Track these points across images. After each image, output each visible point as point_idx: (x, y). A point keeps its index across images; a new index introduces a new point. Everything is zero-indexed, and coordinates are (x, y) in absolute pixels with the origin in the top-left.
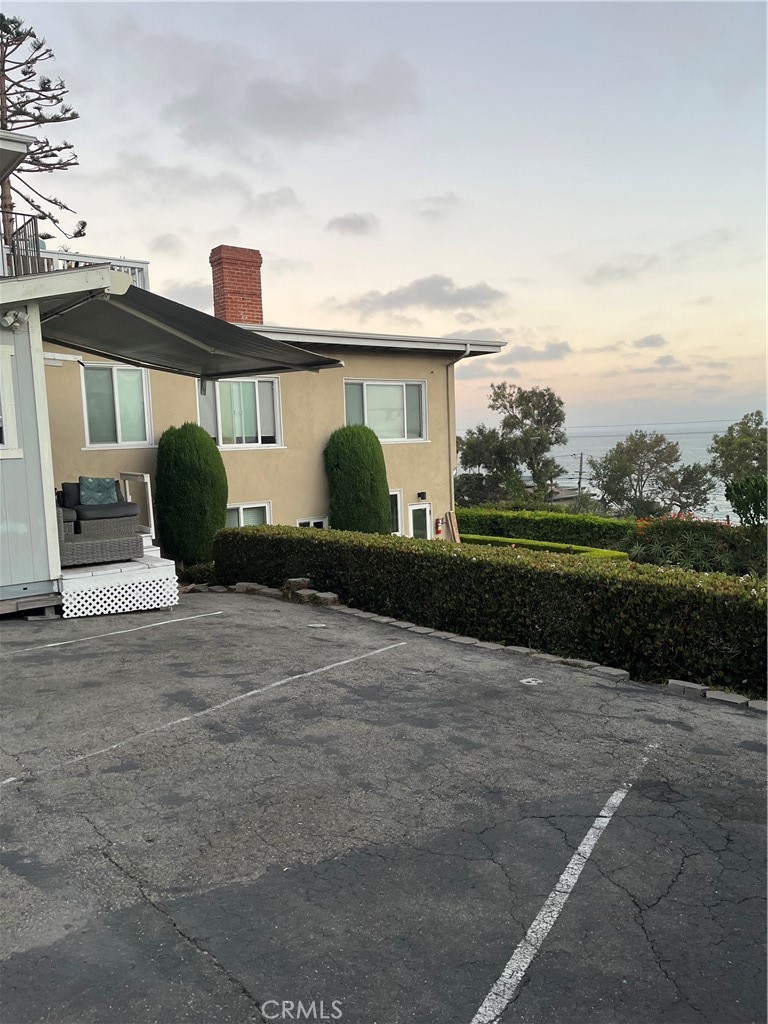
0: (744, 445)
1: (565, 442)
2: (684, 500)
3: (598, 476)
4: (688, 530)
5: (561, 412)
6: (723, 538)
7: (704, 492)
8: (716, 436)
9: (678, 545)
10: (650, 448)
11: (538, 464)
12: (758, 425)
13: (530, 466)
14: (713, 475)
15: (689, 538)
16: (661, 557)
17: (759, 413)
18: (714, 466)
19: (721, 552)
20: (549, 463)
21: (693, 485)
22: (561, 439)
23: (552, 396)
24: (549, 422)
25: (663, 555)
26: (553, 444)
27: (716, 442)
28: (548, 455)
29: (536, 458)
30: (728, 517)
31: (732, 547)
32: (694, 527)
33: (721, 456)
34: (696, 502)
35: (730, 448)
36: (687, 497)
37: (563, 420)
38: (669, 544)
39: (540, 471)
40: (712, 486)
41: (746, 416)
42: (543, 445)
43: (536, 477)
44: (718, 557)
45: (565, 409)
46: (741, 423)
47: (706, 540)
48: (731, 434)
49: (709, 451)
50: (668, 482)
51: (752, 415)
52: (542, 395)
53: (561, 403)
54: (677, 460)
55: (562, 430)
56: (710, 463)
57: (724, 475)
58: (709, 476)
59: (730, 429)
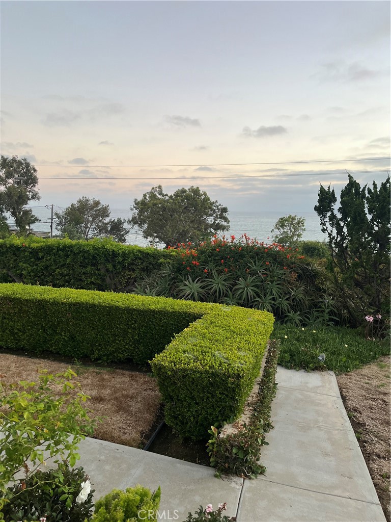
1: (38, 199)
3: (60, 224)
5: (35, 177)
7: (123, 235)
8: (136, 200)
10: (92, 208)
11: (20, 213)
13: (14, 214)
20: (27, 213)
21: (117, 231)
22: (35, 196)
23: (28, 165)
24: (26, 183)
26: (30, 199)
27: (136, 204)
28: (26, 207)
29: (18, 208)
37: (36, 182)
39: (21, 218)
40: (128, 232)
41: (153, 188)
42: (23, 199)
43: (19, 222)
45: (38, 175)
46: (150, 193)
48: (145, 199)
49: (132, 210)
50: (102, 229)
51: (156, 188)
52: (20, 163)
53: (35, 171)
54: (107, 216)
55: (36, 189)
59: (145, 196)
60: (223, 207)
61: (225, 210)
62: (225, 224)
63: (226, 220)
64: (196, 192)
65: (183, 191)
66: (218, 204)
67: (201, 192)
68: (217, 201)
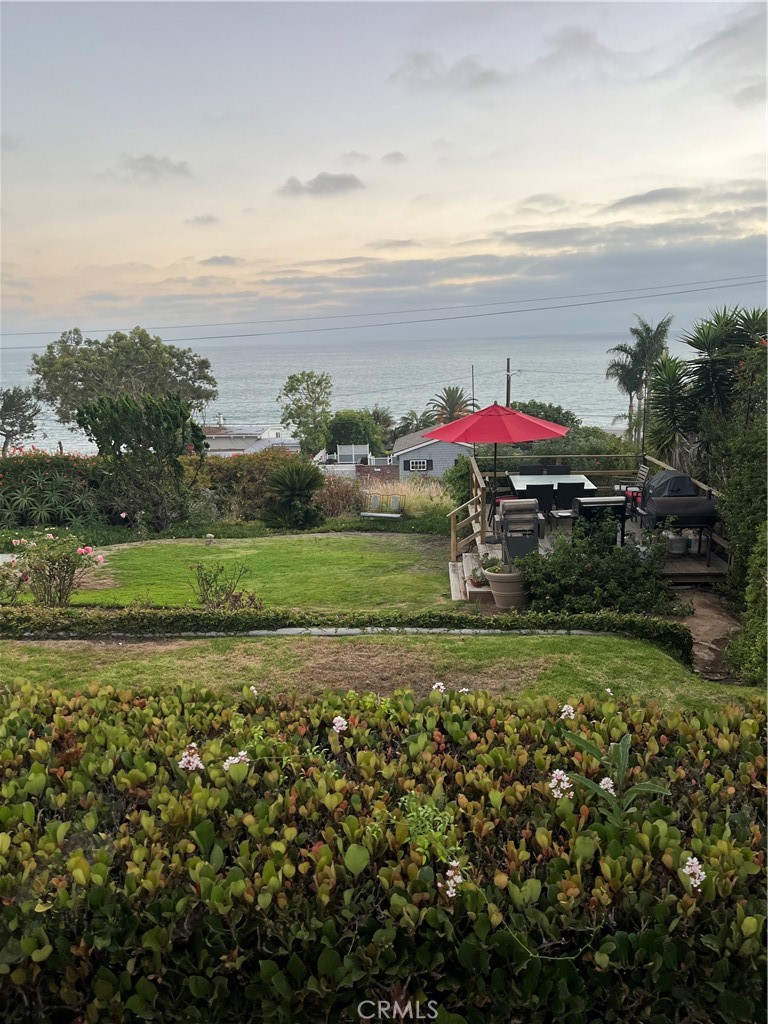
0: (66, 365)
2: (9, 428)
4: (35, 469)
6: (80, 474)
7: (30, 418)
8: (35, 356)
9: (26, 490)
12: (78, 343)
14: (39, 398)
15: (39, 479)
16: (5, 507)
17: (76, 331)
18: (38, 389)
19: (81, 492)
21: (17, 411)
25: (8, 504)
27: (37, 363)
30: (60, 443)
31: (93, 484)
32: (42, 464)
33: (44, 378)
34: (23, 430)
35: (53, 369)
36: (12, 425)
38: (13, 489)
40: (37, 412)
41: (64, 334)
44: (78, 499)
46: (59, 341)
47: (61, 479)
48: (51, 353)
49: (31, 373)
51: (70, 333)
56: (31, 386)
57: (51, 399)
58: (34, 400)
59: (50, 348)
60: (202, 358)
61: (204, 364)
62: (209, 387)
63: (211, 380)
64: (143, 336)
65: (119, 337)
66: (192, 354)
67: (151, 337)
68: (190, 349)
